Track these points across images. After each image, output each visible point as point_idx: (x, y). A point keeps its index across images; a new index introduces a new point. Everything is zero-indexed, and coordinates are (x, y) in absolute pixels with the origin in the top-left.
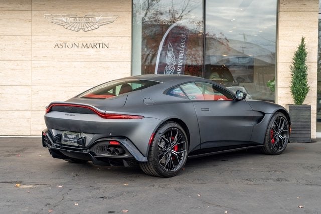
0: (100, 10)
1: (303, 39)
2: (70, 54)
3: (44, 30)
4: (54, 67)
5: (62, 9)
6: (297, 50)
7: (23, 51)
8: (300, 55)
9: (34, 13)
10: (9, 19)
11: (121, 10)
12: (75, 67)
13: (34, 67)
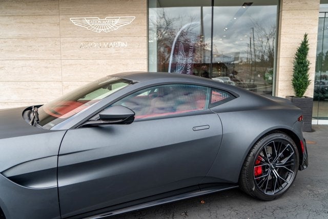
0: (119, 12)
1: (306, 36)
2: (93, 53)
3: (70, 32)
4: (80, 64)
5: (85, 13)
6: (300, 46)
7: (54, 51)
8: (302, 51)
9: (61, 17)
10: (41, 23)
11: (137, 12)
12: (98, 64)
13: (64, 65)
